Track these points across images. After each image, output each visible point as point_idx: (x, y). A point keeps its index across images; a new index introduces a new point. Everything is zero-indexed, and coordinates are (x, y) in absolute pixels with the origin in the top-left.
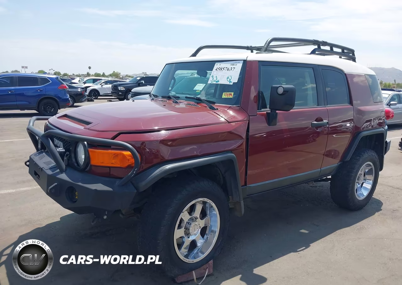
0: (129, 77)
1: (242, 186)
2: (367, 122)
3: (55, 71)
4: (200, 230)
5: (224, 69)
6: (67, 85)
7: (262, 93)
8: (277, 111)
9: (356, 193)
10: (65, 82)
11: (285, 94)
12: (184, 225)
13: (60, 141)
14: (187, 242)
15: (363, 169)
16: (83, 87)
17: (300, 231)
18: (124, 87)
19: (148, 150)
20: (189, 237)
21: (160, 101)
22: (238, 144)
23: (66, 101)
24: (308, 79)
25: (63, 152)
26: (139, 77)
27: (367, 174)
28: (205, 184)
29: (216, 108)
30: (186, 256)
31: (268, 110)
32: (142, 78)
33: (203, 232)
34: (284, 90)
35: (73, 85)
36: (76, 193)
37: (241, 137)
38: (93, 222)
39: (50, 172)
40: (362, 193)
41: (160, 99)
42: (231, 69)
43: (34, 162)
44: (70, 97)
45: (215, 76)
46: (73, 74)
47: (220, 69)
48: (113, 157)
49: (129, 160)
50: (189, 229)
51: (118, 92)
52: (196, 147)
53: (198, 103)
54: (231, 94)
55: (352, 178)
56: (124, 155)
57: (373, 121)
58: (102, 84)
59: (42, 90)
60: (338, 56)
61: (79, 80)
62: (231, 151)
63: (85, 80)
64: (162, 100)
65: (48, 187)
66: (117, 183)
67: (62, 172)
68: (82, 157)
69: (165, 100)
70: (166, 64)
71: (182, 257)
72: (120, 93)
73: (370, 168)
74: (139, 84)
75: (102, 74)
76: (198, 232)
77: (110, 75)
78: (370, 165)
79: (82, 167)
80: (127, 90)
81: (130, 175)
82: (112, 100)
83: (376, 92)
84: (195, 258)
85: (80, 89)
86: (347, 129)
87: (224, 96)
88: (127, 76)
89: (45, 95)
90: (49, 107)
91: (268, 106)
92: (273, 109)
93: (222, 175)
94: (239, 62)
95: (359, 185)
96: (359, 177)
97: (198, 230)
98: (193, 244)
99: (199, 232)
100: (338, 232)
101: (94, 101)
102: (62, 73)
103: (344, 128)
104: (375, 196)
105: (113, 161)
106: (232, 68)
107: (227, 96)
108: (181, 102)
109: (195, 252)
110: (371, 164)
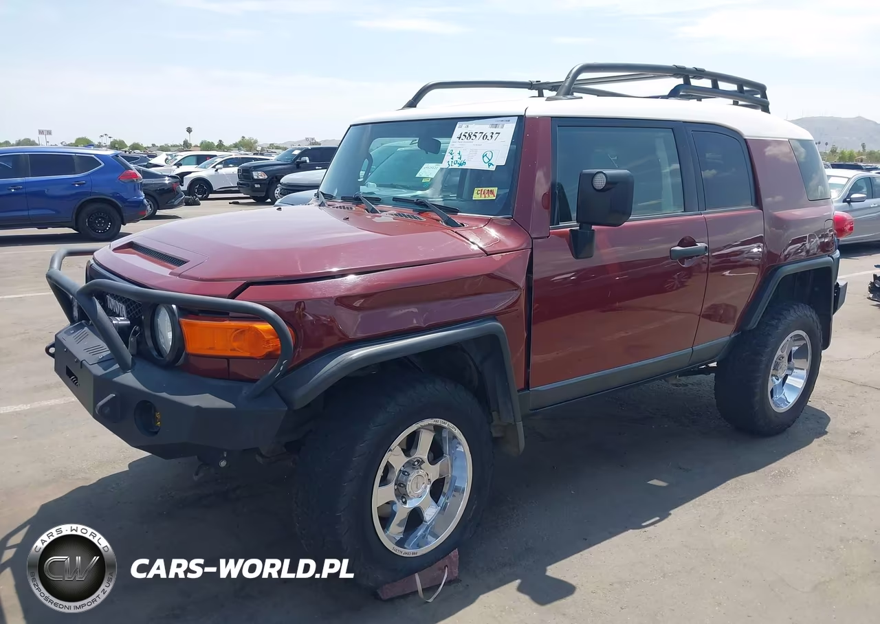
0: (278, 148)
1: (518, 391)
2: (795, 242)
3: (112, 139)
4: (429, 486)
5: (476, 136)
6: (139, 171)
7: (561, 188)
8: (593, 227)
9: (772, 396)
10: (134, 164)
11: (608, 189)
12: (393, 477)
13: (119, 301)
14: (403, 511)
15: (788, 344)
16: (173, 174)
17: (650, 482)
18: (266, 172)
19: (311, 318)
20: (405, 503)
21: (337, 207)
22: (509, 301)
23: (139, 206)
24: (662, 154)
25: (126, 326)
26: (298, 149)
27: (796, 358)
28: (438, 389)
29: (458, 222)
30: (400, 543)
31: (573, 225)
32: (305, 152)
33: (437, 490)
34: (609, 180)
35: (153, 170)
36: (158, 415)
37: (514, 285)
38: (197, 474)
39: (99, 371)
40: (783, 397)
41: (339, 203)
42: (492, 136)
43: (65, 347)
44: (145, 198)
45: (456, 152)
46: (154, 145)
47: (467, 135)
48: (233, 335)
49: (268, 342)
50: (405, 486)
51: (253, 183)
52: (415, 310)
53: (420, 213)
54: (492, 192)
55: (763, 366)
56: (257, 331)
57: (809, 240)
58: (217, 167)
59: (84, 184)
60: (731, 101)
61: (167, 159)
62: (493, 316)
63: (179, 158)
64: (342, 205)
65: (96, 403)
66: (244, 392)
67: (124, 368)
68: (167, 335)
69: (349, 204)
70: (351, 126)
71: (390, 546)
72: (256, 186)
73: (802, 343)
74: (298, 166)
75: (216, 144)
76: (425, 491)
77: (236, 146)
78: (800, 338)
79: (168, 359)
80: (273, 178)
81: (272, 374)
82: (240, 201)
83: (814, 175)
84: (419, 546)
85: (169, 180)
86: (753, 258)
87: (476, 197)
88: (272, 146)
89: (90, 194)
90: (101, 220)
91: (574, 215)
92: (585, 221)
93: (477, 368)
94: (509, 121)
95: (778, 380)
96: (777, 364)
97: (426, 487)
98: (415, 517)
99: (428, 490)
100: (731, 483)
101: (199, 204)
102: (129, 143)
103: (746, 258)
104: (814, 402)
105: (235, 345)
106: (493, 133)
107: (483, 196)
108: (385, 209)
109: (419, 534)
110: (803, 334)
